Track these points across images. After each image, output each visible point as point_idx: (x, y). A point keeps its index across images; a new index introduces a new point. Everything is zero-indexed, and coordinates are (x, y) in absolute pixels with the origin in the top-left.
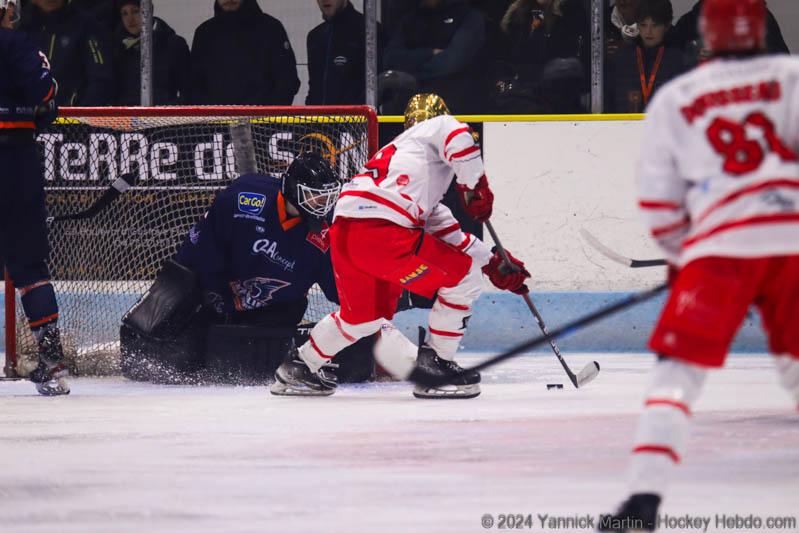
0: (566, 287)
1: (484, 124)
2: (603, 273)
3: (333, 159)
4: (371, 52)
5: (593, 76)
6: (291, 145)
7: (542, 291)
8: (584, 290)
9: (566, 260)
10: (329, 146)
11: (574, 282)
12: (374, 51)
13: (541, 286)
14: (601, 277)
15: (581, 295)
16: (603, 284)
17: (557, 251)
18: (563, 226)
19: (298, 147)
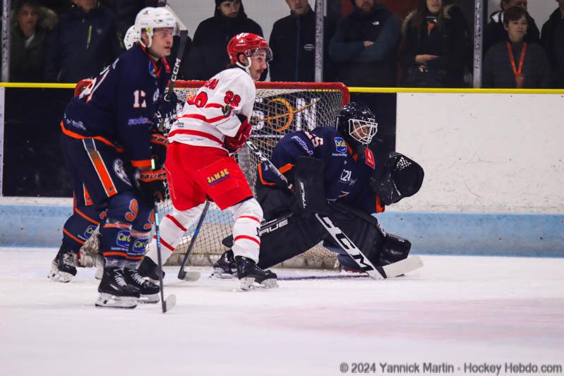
0: (453, 209)
1: (398, 94)
2: (479, 200)
3: (291, 116)
4: (320, 43)
5: (475, 62)
6: (261, 106)
7: (436, 212)
8: (465, 212)
9: (453, 190)
10: (288, 107)
11: (459, 206)
12: (321, 41)
13: (435, 208)
14: (478, 203)
15: (463, 216)
16: (479, 208)
17: (447, 184)
18: (452, 166)
19: (266, 108)
